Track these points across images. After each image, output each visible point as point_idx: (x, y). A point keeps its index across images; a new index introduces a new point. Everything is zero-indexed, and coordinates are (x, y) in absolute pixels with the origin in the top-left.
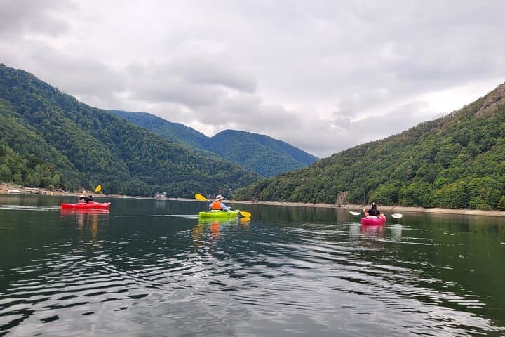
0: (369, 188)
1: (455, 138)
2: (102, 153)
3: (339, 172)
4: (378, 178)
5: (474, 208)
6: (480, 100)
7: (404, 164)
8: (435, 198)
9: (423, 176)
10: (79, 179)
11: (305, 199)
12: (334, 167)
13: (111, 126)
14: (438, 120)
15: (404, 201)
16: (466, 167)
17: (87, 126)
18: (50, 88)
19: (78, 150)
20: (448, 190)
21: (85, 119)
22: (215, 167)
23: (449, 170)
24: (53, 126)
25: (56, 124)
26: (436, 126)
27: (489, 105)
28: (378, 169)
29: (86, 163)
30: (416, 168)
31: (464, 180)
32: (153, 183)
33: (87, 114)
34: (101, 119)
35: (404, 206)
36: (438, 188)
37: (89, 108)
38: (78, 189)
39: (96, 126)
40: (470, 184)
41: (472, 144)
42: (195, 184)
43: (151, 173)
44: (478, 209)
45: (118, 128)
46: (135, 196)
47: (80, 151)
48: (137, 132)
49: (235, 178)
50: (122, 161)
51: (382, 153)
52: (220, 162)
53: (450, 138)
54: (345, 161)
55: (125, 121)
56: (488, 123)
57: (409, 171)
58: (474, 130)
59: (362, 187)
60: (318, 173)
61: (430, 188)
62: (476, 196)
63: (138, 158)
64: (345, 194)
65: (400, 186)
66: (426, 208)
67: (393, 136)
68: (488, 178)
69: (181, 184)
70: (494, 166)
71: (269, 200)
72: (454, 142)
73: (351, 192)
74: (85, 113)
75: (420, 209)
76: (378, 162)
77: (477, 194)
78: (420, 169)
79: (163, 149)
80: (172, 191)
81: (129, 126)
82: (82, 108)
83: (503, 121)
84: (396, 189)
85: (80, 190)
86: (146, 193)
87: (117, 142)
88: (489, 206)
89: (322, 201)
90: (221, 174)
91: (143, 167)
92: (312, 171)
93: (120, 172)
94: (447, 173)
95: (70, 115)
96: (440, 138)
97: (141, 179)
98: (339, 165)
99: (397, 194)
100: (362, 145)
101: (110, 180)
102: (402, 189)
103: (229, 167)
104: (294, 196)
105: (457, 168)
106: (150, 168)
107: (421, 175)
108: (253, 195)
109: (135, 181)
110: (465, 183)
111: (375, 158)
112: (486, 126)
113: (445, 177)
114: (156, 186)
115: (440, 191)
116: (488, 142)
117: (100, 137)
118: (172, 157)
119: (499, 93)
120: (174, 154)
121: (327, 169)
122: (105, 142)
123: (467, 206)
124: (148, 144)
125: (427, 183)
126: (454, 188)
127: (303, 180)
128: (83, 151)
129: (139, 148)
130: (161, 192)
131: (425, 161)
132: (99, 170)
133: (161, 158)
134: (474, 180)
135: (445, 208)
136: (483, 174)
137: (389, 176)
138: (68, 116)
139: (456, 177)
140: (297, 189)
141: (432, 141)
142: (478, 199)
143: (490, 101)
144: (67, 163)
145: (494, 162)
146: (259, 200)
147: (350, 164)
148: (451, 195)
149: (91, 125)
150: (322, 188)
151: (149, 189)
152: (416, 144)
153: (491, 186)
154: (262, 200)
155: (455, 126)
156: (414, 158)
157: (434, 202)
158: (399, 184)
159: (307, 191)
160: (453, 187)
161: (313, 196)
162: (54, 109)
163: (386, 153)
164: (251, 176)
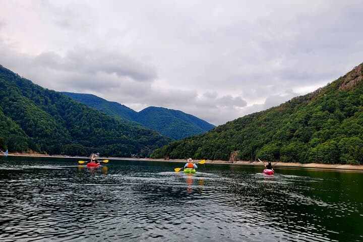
0: (256, 147)
1: (323, 107)
2: (49, 122)
3: (232, 136)
4: (262, 140)
5: (344, 163)
6: (341, 78)
7: (283, 128)
8: (312, 155)
9: (299, 137)
10: (28, 142)
11: (205, 157)
12: (228, 132)
13: (59, 103)
14: (308, 95)
15: (285, 158)
16: (335, 129)
17: (39, 102)
18: (12, 73)
19: (29, 120)
20: (322, 148)
21: (38, 97)
22: (138, 133)
23: (321, 131)
24: (11, 102)
25: (13, 101)
26: (306, 99)
27: (348, 82)
28: (262, 132)
29: (35, 130)
30: (293, 131)
31: (334, 140)
32: (89, 145)
33: (40, 93)
34: (51, 97)
35: (285, 162)
36: (313, 147)
37: (42, 89)
38: (26, 151)
39: (46, 103)
40: (340, 143)
41: (338, 111)
42: (122, 146)
43: (88, 138)
44: (348, 164)
45: (64, 104)
46: (74, 156)
47: (31, 120)
48: (79, 107)
49: (153, 142)
50: (65, 129)
51: (265, 120)
52: (143, 130)
53: (320, 107)
54: (236, 127)
55: (70, 99)
56: (349, 95)
57: (288, 133)
58: (339, 101)
59: (250, 147)
60: (215, 137)
61: (306, 146)
62: (346, 153)
63: (79, 127)
64: (236, 153)
65: (281, 145)
66: (303, 163)
67: (273, 108)
68: (355, 138)
69: (111, 146)
70: (359, 128)
71: (177, 158)
72: (323, 110)
73: (241, 151)
74: (38, 92)
75: (298, 165)
76: (262, 127)
77: (346, 152)
78: (297, 131)
79: (99, 120)
80: (104, 151)
81: (72, 103)
82: (36, 88)
83: (361, 93)
84: (277, 148)
85: (28, 151)
86: (83, 153)
87: (62, 114)
88: (357, 161)
89: (218, 158)
90: (144, 139)
91: (82, 133)
92: (211, 135)
93: (63, 137)
94: (319, 134)
95: (26, 94)
96: (311, 108)
97: (79, 143)
98: (232, 130)
99: (279, 152)
100: (249, 115)
101: (54, 143)
102: (283, 148)
103: (149, 133)
104: (197, 155)
105: (328, 131)
106: (87, 134)
107: (298, 136)
108: (165, 154)
109: (75, 144)
110: (335, 142)
111: (259, 124)
112: (348, 97)
113: (319, 138)
114: (92, 148)
115: (315, 149)
116: (351, 110)
117: (49, 110)
118: (105, 126)
119: (356, 72)
120: (107, 123)
121: (223, 133)
122: (52, 114)
123: (338, 162)
124: (86, 116)
125: (303, 143)
126: (326, 147)
127: (204, 142)
128: (33, 120)
129: (80, 119)
130: (95, 153)
131: (300, 125)
132: (46, 135)
133: (96, 126)
134: (343, 140)
135: (320, 163)
136: (350, 135)
137: (271, 138)
138: (24, 94)
139: (328, 137)
140: (200, 149)
141: (305, 110)
142: (347, 155)
143: (349, 78)
144: (19, 130)
145: (359, 125)
146: (170, 158)
147: (240, 129)
148: (325, 152)
149: (42, 101)
150: (218, 148)
151: (85, 150)
152: (292, 113)
153: (358, 145)
154: (172, 158)
155: (322, 99)
156: (291, 123)
157: (310, 158)
158: (280, 144)
159: (207, 150)
160: (326, 145)
161: (211, 154)
162: (14, 89)
163: (268, 120)
164: (166, 140)
